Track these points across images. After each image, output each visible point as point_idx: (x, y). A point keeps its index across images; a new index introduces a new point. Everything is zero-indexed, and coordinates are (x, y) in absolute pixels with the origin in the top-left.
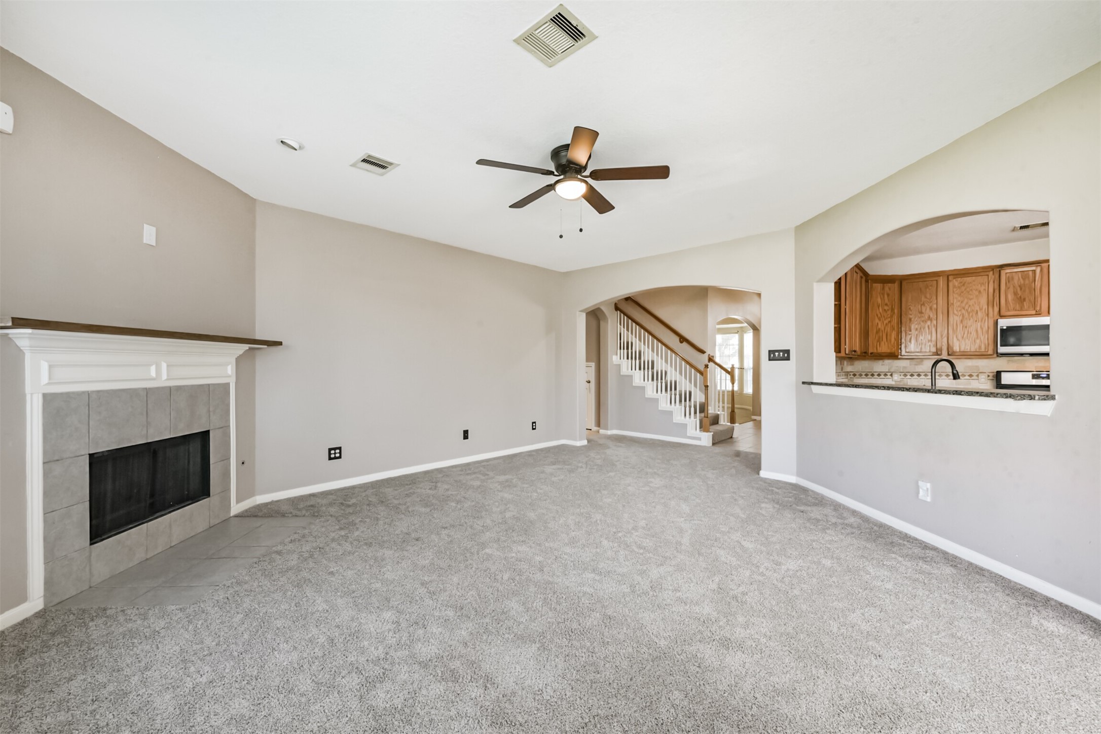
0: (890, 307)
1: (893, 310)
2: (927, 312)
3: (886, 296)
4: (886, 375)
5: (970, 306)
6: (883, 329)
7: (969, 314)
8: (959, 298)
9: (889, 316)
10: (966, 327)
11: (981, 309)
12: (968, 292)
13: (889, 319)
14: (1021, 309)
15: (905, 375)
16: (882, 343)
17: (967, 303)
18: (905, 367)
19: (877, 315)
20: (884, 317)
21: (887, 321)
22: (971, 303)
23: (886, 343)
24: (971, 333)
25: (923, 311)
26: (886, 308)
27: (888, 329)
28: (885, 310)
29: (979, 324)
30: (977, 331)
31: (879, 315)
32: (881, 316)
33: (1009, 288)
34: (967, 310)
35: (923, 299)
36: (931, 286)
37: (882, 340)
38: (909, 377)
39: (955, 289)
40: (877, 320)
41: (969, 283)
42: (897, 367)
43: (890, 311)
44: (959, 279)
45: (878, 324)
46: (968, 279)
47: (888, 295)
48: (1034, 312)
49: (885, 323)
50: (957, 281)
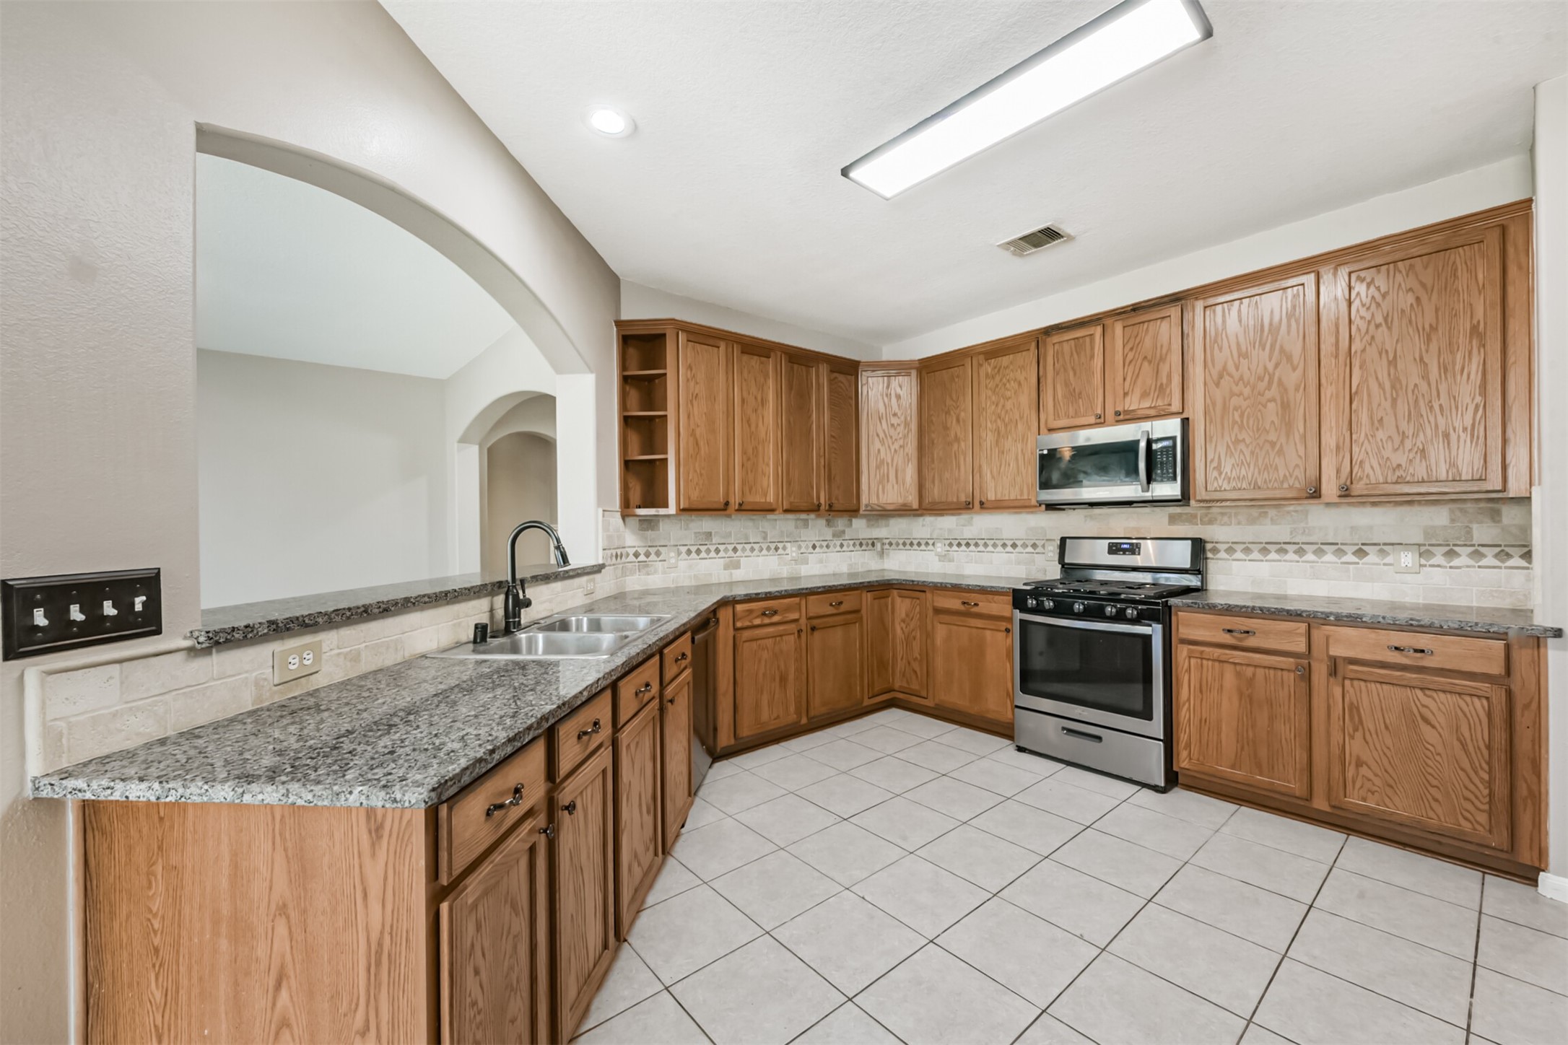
0: (903, 418)
1: (907, 424)
2: (955, 429)
3: (894, 400)
4: (927, 544)
5: (1007, 411)
6: (890, 461)
7: (1006, 426)
8: (993, 398)
9: (901, 435)
10: (1003, 453)
11: (1021, 418)
12: (1005, 385)
13: (901, 442)
14: (1077, 415)
15: (951, 545)
16: (889, 487)
17: (1003, 406)
18: (950, 531)
19: (878, 435)
20: (891, 437)
21: (896, 446)
22: (1009, 405)
23: (896, 487)
24: (1009, 465)
25: (949, 425)
26: (895, 421)
27: (899, 459)
28: (892, 425)
29: (1019, 446)
30: (1017, 459)
31: (882, 435)
32: (886, 436)
33: (1058, 374)
34: (1004, 420)
35: (949, 402)
36: (958, 377)
37: (888, 481)
38: (955, 548)
39: (988, 381)
40: (877, 445)
41: (1006, 368)
42: (941, 529)
43: (902, 426)
44: (993, 360)
45: (879, 450)
46: (1005, 360)
47: (898, 397)
48: (1092, 420)
49: (893, 451)
50: (989, 364)
